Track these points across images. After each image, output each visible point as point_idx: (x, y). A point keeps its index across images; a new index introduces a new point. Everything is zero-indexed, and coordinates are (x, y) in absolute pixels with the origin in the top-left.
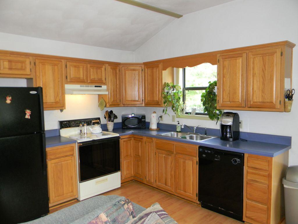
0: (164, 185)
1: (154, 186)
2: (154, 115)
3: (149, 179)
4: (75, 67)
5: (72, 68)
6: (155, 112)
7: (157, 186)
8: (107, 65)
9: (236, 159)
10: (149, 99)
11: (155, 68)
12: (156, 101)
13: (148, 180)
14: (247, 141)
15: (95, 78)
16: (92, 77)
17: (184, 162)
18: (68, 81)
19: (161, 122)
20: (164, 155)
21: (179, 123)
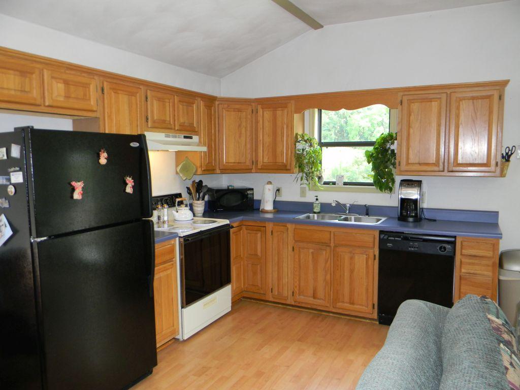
0: (312, 299)
1: (288, 302)
3: (278, 292)
4: (159, 99)
5: (155, 102)
6: (270, 183)
7: (295, 302)
8: (199, 99)
9: (444, 245)
10: (266, 160)
11: (280, 109)
12: (280, 164)
13: (276, 294)
14: (435, 221)
15: (184, 123)
16: (182, 120)
17: (352, 258)
18: (149, 126)
19: (278, 199)
20: (311, 251)
21: (317, 200)
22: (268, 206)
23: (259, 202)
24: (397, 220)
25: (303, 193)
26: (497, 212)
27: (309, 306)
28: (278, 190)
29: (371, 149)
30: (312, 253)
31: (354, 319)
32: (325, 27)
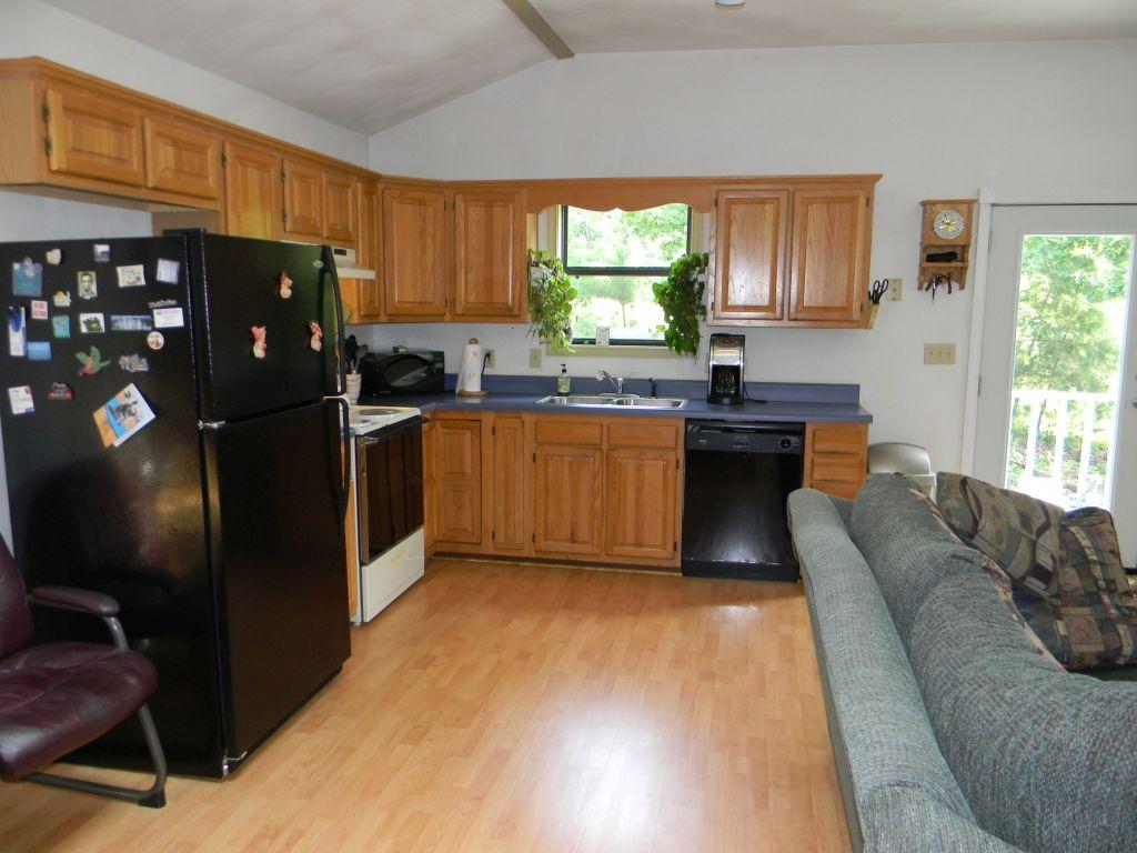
0: (569, 544)
1: (524, 554)
2: (472, 348)
3: (507, 537)
4: (303, 178)
5: (296, 183)
6: (474, 341)
7: (537, 552)
8: (355, 178)
9: (788, 437)
10: (472, 298)
11: (500, 203)
12: (500, 306)
13: (503, 539)
14: (764, 402)
15: (336, 224)
16: (332, 220)
17: (639, 468)
18: (288, 229)
19: (488, 371)
20: (567, 459)
21: (564, 371)
22: (473, 385)
23: (454, 377)
24: (706, 402)
25: (535, 359)
26: (858, 386)
27: (563, 558)
28: (488, 355)
29: (662, 280)
30: (570, 463)
31: (640, 570)
32: (576, 56)
